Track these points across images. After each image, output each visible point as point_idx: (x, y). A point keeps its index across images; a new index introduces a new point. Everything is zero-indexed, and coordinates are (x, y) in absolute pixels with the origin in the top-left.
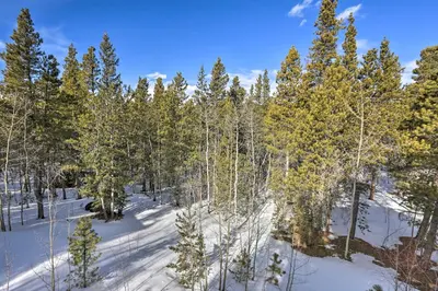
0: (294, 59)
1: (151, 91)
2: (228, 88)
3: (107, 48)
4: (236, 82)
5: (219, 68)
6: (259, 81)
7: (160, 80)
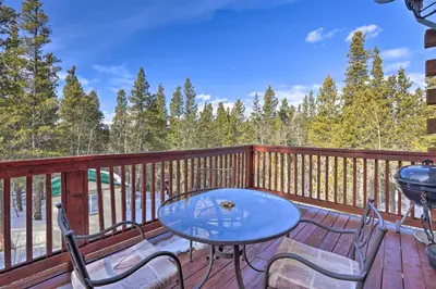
0: (329, 85)
1: (215, 112)
2: (278, 109)
3: (188, 86)
4: (285, 103)
5: (270, 93)
6: (306, 101)
7: (221, 104)
